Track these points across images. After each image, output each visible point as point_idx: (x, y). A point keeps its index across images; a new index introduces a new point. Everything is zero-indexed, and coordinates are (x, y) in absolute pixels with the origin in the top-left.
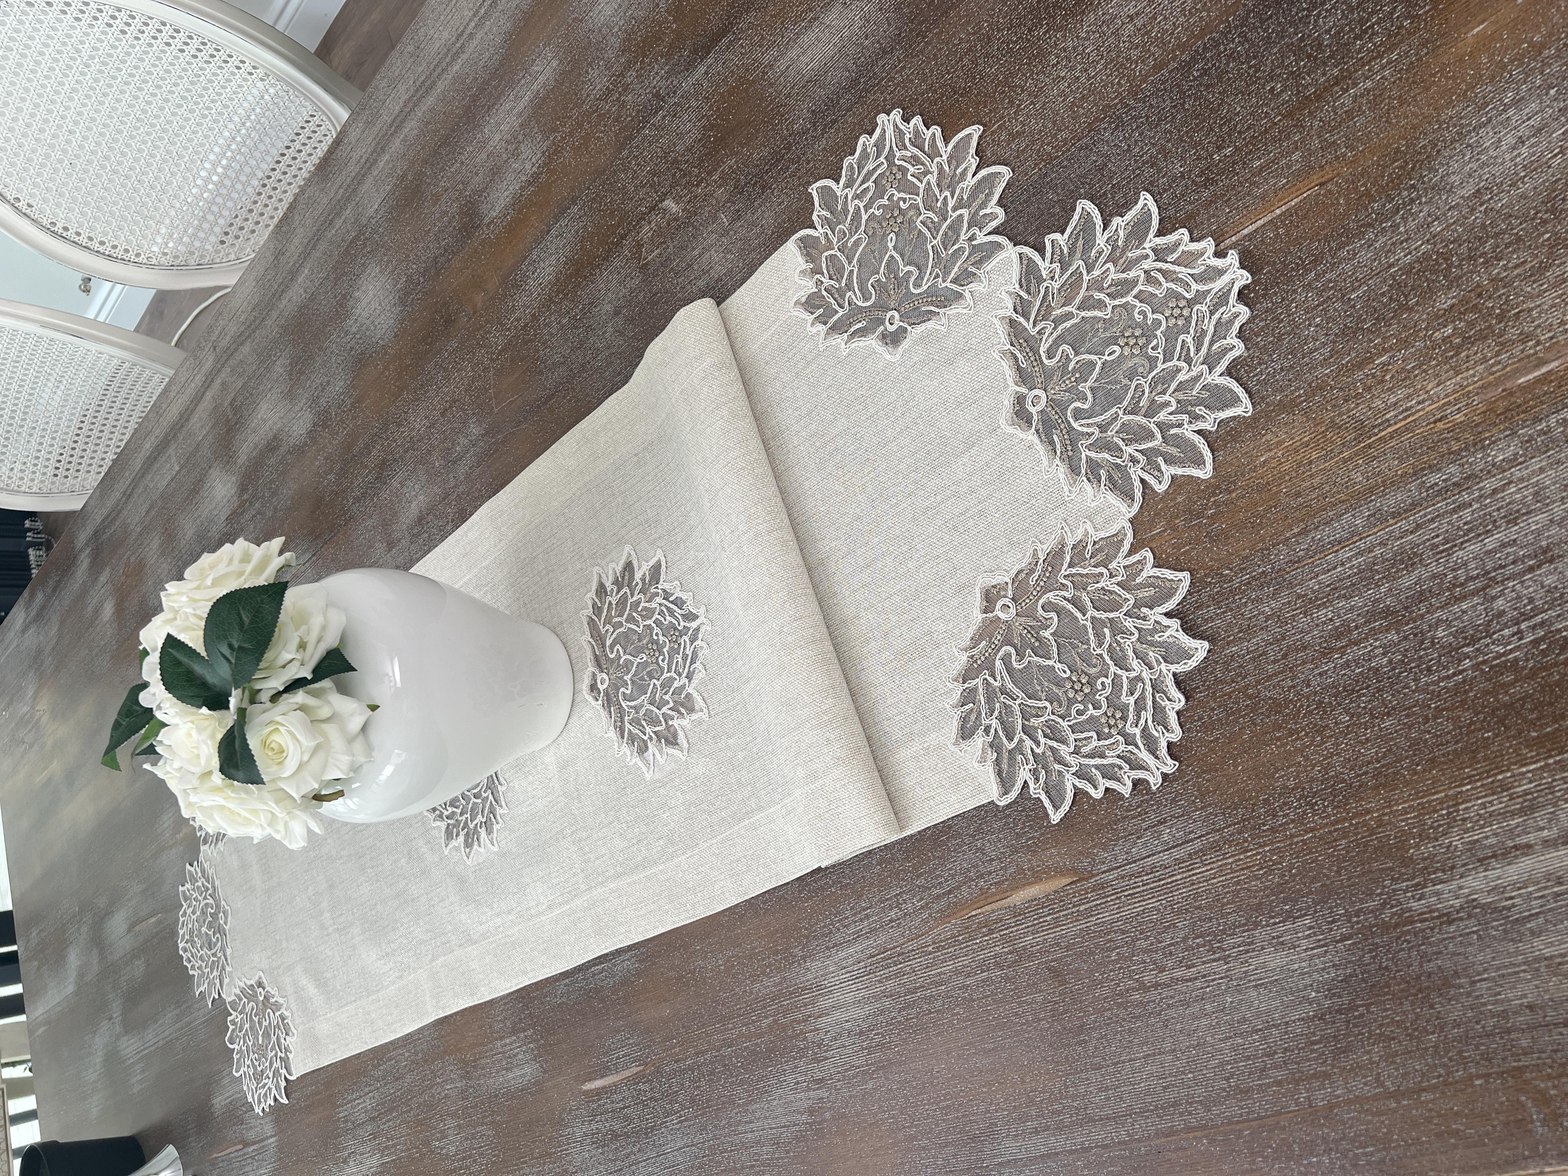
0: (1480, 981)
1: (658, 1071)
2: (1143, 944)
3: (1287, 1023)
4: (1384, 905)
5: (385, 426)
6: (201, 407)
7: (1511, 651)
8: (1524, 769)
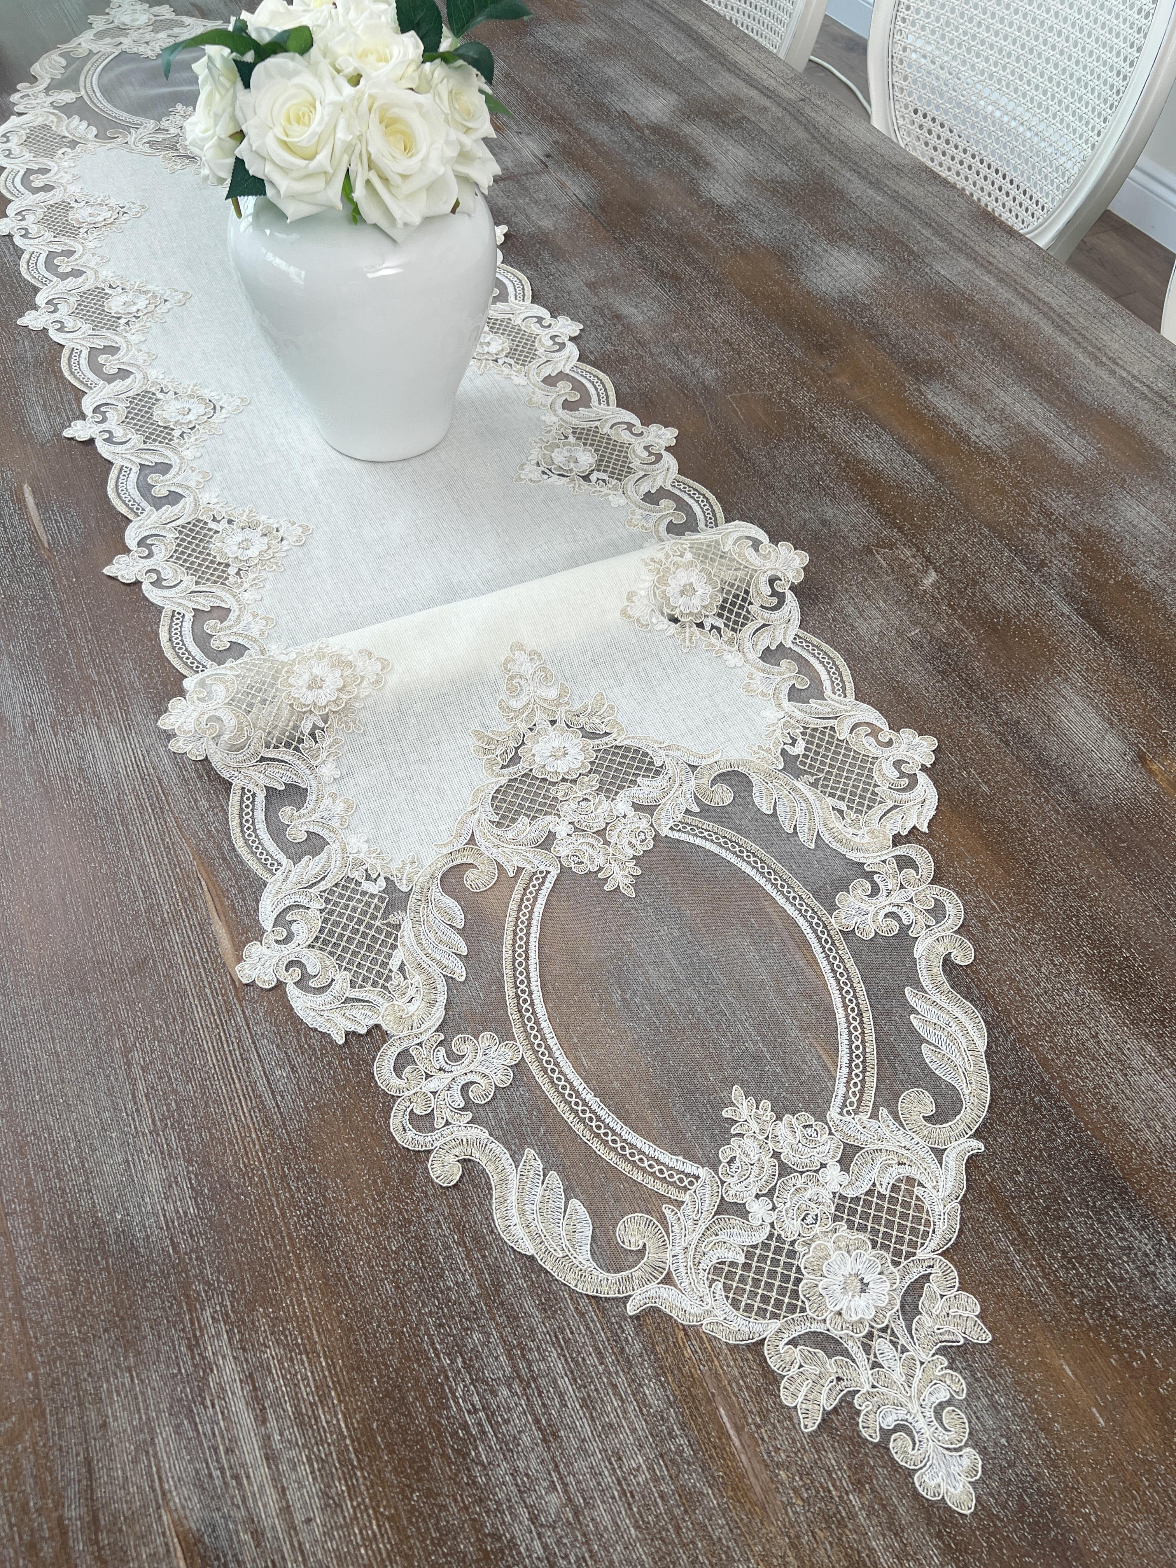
0: (132, 1376)
1: (43, 563)
2: (171, 1051)
3: (90, 1191)
4: (208, 1284)
5: (714, 281)
6: (741, 84)
7: (457, 1403)
8: (340, 1416)
